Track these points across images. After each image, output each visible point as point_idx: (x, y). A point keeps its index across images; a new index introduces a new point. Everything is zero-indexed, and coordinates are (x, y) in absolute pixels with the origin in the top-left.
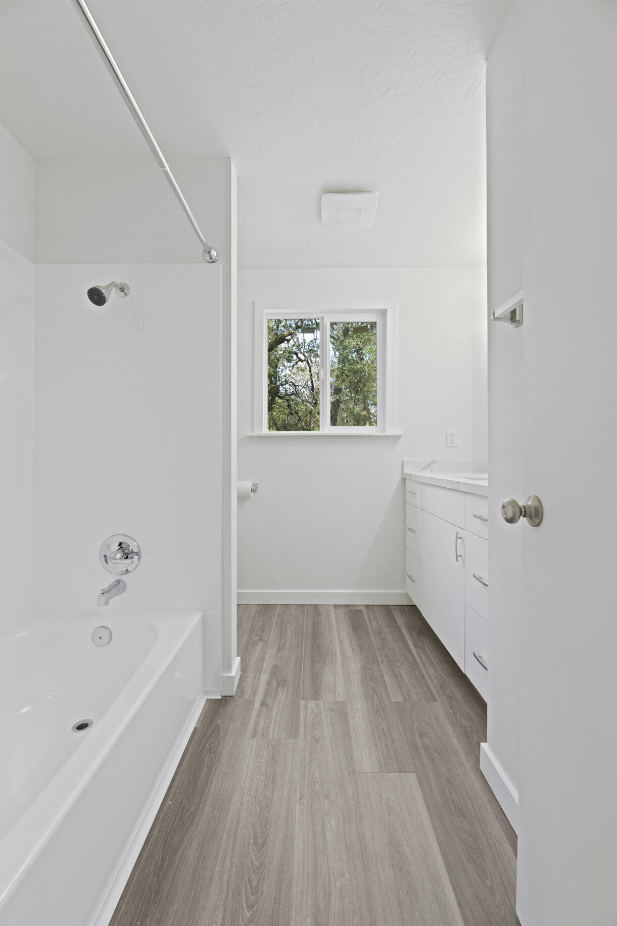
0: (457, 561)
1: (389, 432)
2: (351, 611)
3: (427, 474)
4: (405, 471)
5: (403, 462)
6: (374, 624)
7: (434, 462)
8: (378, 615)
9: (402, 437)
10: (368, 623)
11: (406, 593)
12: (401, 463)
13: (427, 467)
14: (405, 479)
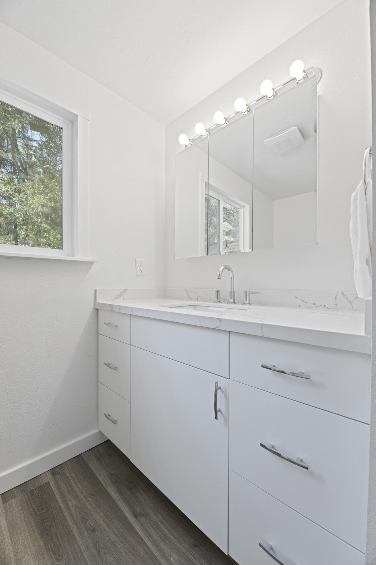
0: (216, 418)
1: (79, 257)
2: (32, 492)
3: (119, 303)
4: (98, 301)
5: (96, 291)
6: (72, 503)
7: (126, 290)
8: (72, 481)
9: (95, 264)
10: (62, 505)
11: (100, 432)
12: (93, 292)
13: (119, 296)
14: (98, 309)
